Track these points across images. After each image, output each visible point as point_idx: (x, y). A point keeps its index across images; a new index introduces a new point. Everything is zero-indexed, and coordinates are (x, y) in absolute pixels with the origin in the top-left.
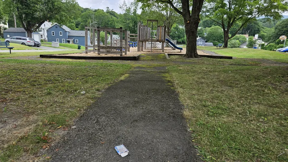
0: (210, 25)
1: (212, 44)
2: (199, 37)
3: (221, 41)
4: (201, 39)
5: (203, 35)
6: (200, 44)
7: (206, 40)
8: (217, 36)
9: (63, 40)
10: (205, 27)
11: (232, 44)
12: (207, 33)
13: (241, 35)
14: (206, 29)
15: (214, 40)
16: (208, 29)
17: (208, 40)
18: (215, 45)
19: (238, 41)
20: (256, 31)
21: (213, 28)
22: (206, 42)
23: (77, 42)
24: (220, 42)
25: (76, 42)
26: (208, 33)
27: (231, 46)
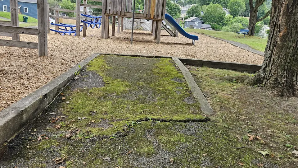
0: (208, 2)
1: (209, 26)
2: (194, 16)
3: (221, 24)
4: (197, 19)
5: (199, 14)
6: (196, 26)
7: (202, 21)
8: (216, 17)
9: (5, 7)
10: (201, 5)
11: (234, 28)
12: (205, 11)
13: (244, 17)
14: (203, 7)
15: (213, 21)
16: (205, 7)
17: (205, 22)
18: (213, 28)
19: (240, 24)
20: (261, 13)
21: (211, 6)
22: (203, 23)
23: (27, 11)
24: (219, 25)
25: (25, 11)
26: (206, 13)
27: (232, 30)
